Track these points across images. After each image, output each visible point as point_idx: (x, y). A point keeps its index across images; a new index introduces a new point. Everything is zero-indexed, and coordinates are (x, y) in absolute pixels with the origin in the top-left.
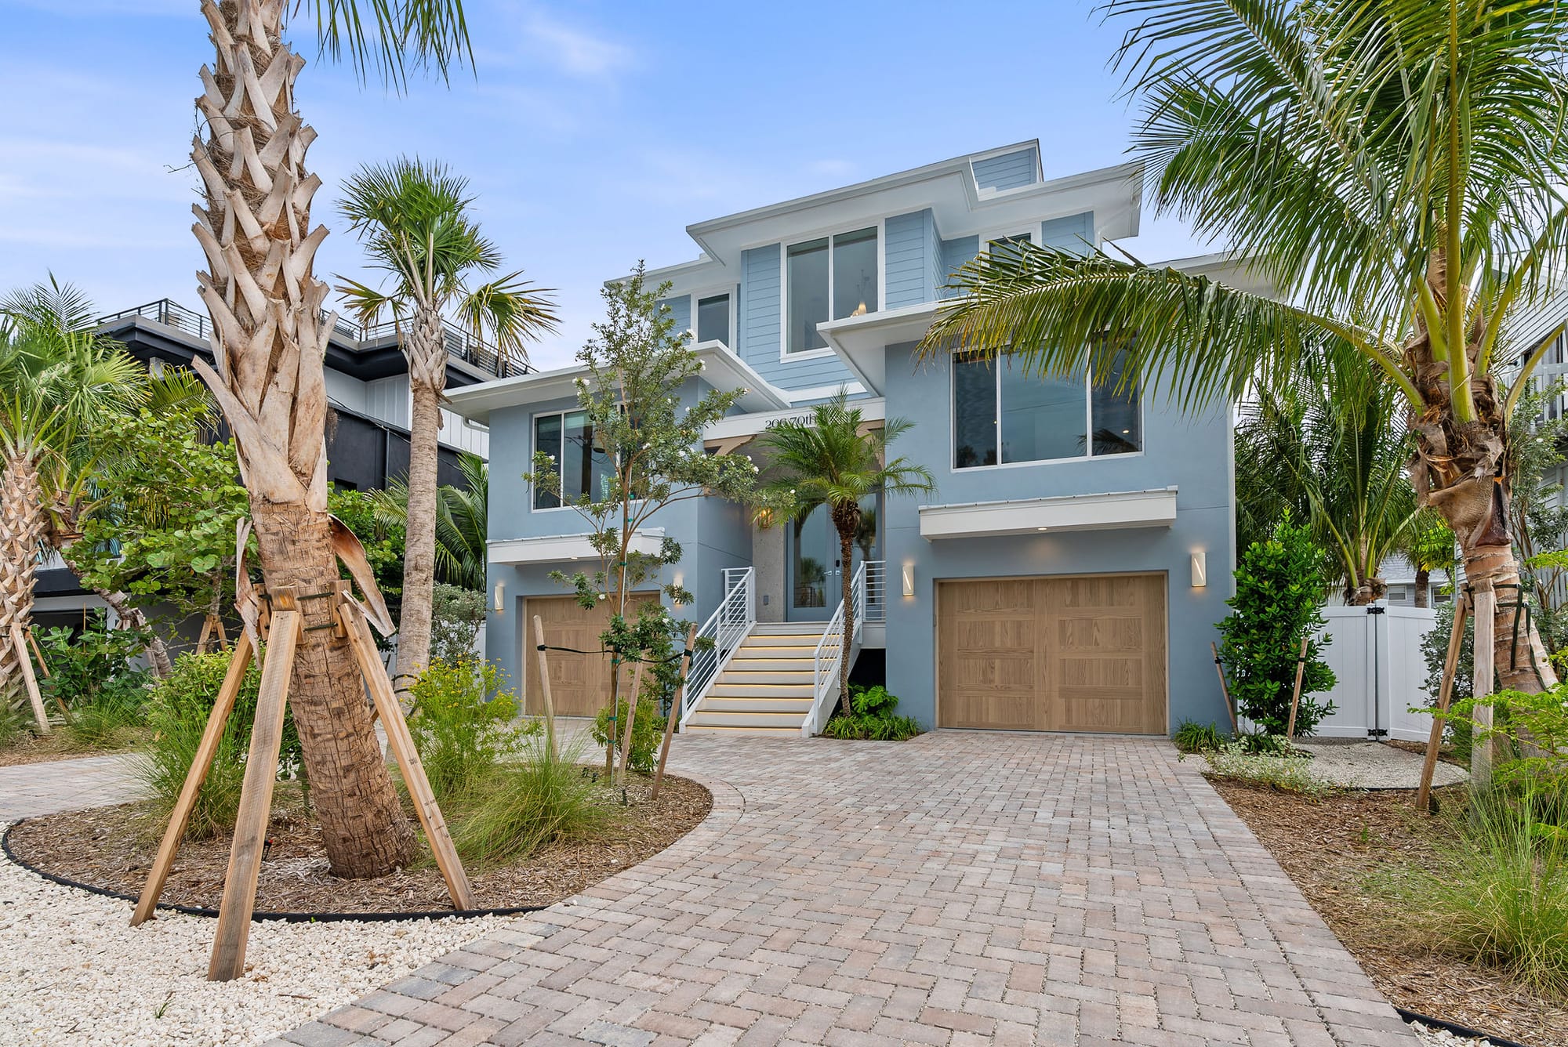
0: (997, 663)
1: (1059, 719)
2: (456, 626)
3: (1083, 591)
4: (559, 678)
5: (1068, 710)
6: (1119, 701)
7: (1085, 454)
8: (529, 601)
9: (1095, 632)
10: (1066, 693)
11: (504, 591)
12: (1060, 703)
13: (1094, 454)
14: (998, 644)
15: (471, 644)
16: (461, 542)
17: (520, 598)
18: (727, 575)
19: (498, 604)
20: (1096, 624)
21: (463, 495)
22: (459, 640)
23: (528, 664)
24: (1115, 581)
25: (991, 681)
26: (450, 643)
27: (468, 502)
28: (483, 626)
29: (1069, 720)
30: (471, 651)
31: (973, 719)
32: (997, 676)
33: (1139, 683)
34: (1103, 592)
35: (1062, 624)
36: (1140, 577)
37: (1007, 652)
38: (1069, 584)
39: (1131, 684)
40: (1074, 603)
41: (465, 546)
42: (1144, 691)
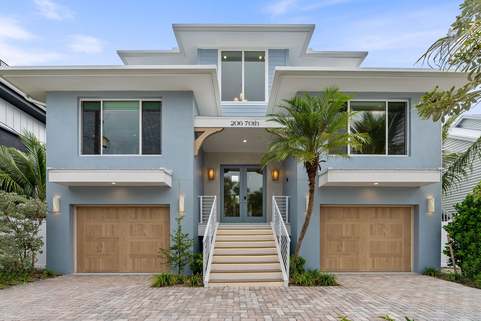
0: (344, 243)
1: (369, 266)
2: (23, 221)
3: (380, 213)
4: (101, 251)
5: (373, 262)
6: (393, 258)
7: (385, 154)
8: (78, 208)
9: (384, 229)
10: (372, 255)
11: (60, 201)
12: (370, 260)
13: (389, 154)
14: (344, 234)
15: (35, 233)
16: (23, 178)
17: (72, 206)
18: (201, 200)
19: (56, 208)
20: (385, 226)
21: (23, 155)
22: (26, 229)
23: (78, 244)
24: (393, 209)
25: (341, 251)
26: (18, 232)
27: (27, 158)
28: (44, 221)
29: (373, 267)
30: (35, 237)
31: (333, 267)
32: (343, 249)
33: (401, 250)
34: (388, 213)
35: (371, 226)
36: (402, 207)
37: (348, 238)
38: (374, 209)
39: (398, 251)
40: (376, 217)
41: (25, 180)
42: (403, 254)
